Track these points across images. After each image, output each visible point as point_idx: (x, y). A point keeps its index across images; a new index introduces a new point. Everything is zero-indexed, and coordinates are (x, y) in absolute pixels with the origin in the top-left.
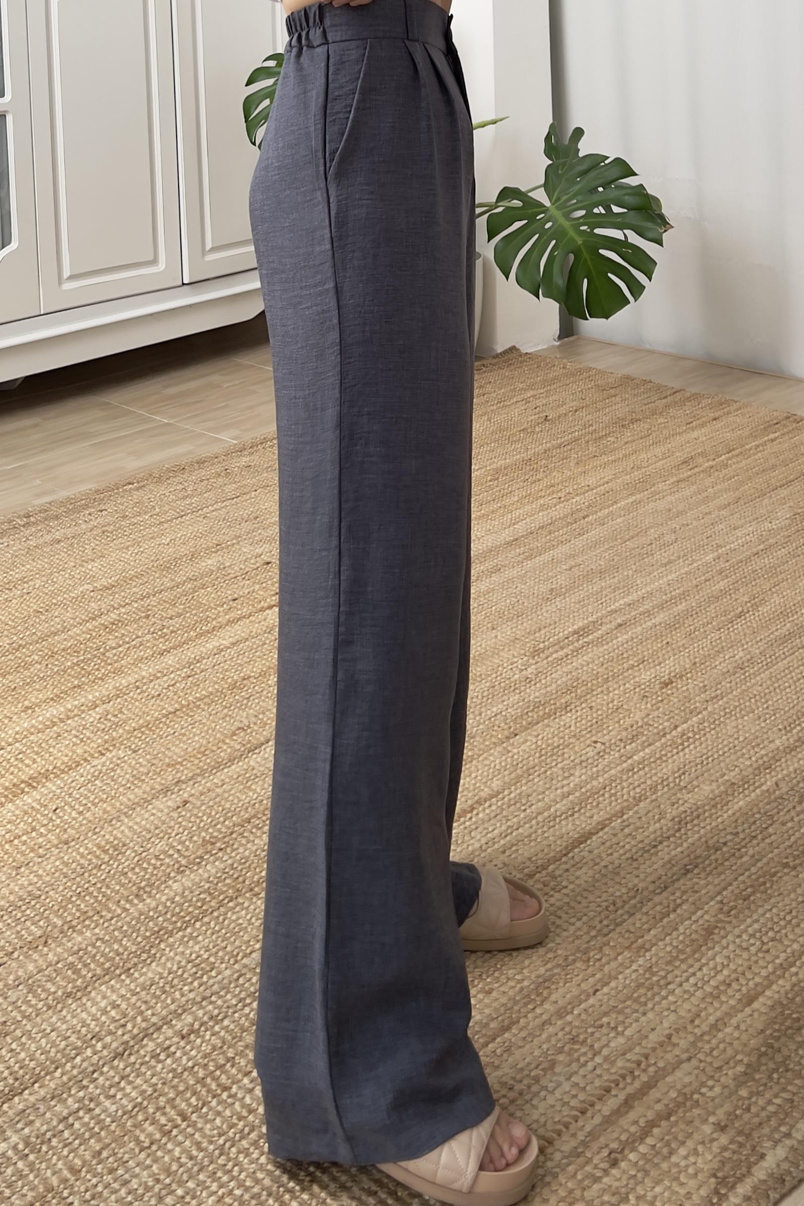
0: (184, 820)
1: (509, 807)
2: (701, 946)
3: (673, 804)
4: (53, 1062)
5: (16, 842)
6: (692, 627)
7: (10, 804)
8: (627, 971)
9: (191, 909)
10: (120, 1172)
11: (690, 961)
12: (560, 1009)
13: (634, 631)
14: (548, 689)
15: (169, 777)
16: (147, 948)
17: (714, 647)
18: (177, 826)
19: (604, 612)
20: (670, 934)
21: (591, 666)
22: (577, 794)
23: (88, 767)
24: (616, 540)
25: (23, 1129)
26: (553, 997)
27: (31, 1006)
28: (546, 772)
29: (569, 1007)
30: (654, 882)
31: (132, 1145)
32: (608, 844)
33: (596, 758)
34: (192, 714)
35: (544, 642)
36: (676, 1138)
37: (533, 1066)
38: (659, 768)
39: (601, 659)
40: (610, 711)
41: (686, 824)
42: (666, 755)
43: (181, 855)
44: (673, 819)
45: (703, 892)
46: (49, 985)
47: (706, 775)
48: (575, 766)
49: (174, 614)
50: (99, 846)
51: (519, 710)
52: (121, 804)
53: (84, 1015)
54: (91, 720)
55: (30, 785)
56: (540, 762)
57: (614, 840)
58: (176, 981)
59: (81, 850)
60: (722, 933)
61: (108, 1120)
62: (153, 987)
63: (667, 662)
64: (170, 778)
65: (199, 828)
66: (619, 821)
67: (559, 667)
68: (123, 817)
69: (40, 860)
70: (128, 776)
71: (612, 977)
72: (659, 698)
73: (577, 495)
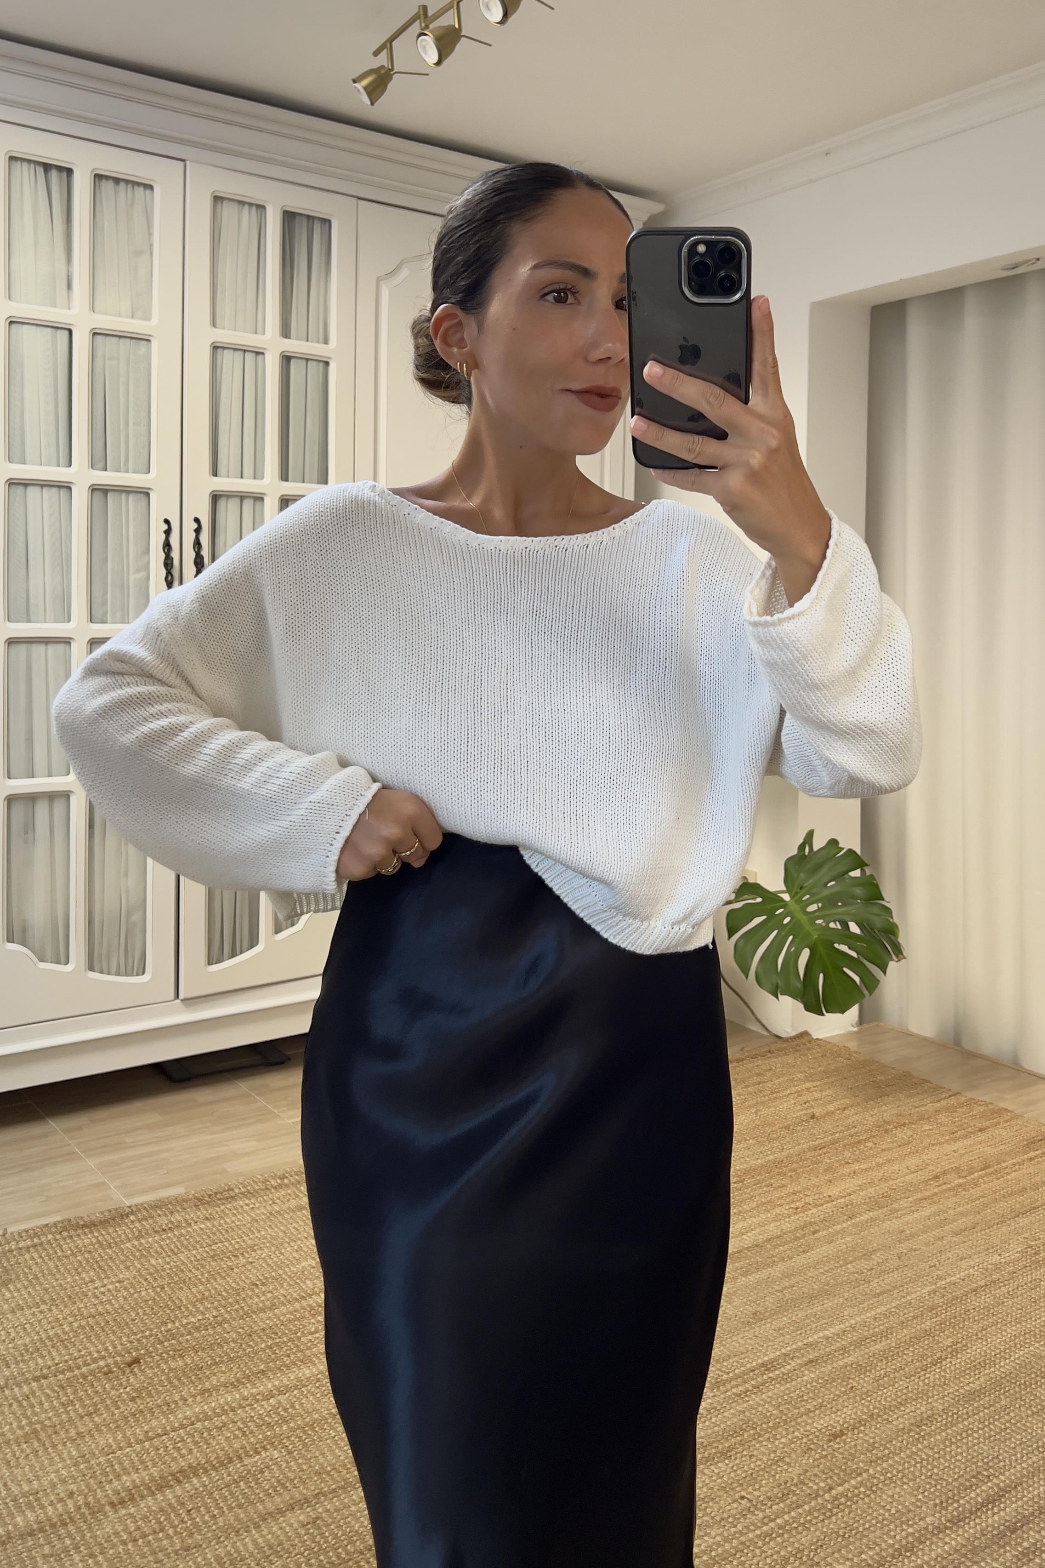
6: (882, 1372)
7: (150, 1498)
13: (823, 1369)
14: (716, 1428)
17: (899, 1397)
19: (800, 1344)
21: (767, 1406)
23: (239, 1465)
35: (729, 1371)
38: (799, 1536)
39: (780, 1400)
40: (769, 1462)
42: (810, 1521)
48: (712, 1526)
54: (261, 1412)
55: (177, 1478)
63: (845, 1410)
64: (313, 1488)
68: (252, 1527)
70: (273, 1480)
72: (824, 1453)
73: (816, 1206)
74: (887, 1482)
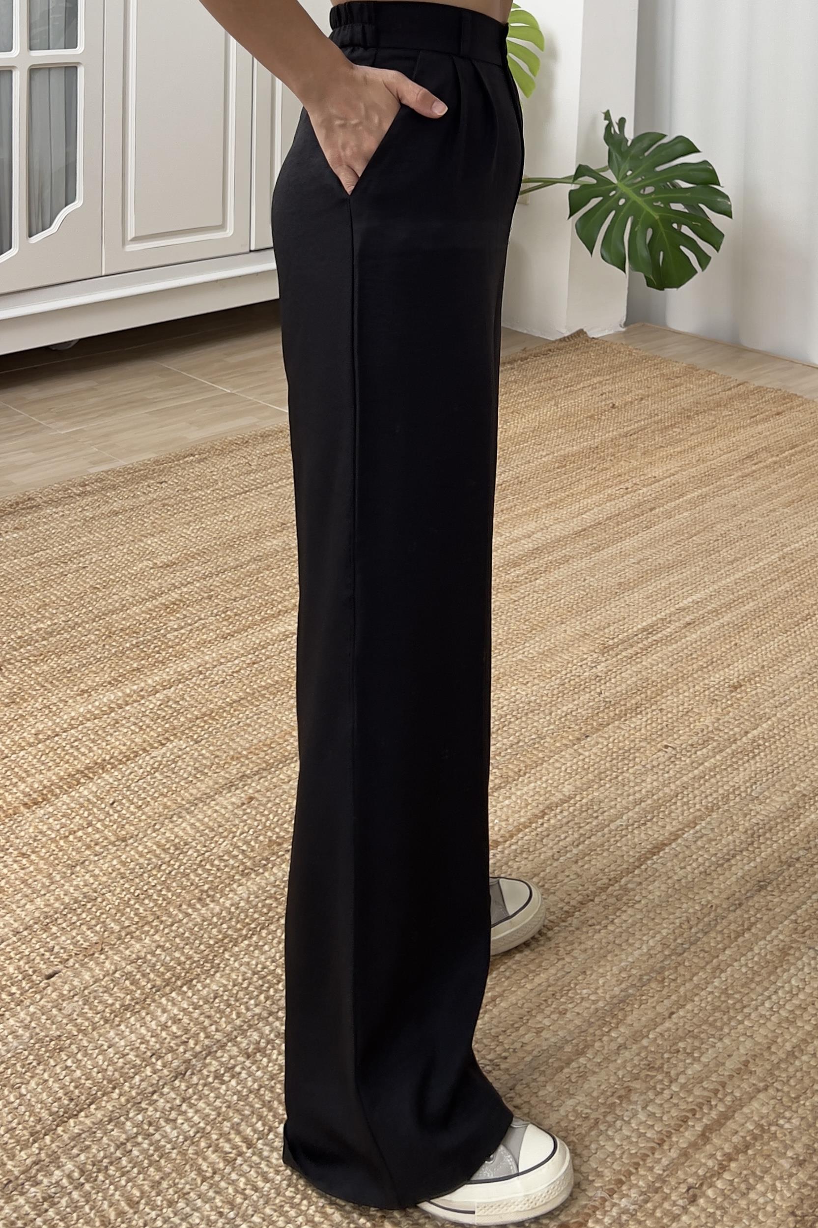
0: (249, 818)
1: (580, 814)
2: (776, 968)
3: (745, 815)
4: (110, 1081)
5: (71, 838)
6: (759, 629)
7: (65, 796)
8: (703, 993)
9: (256, 916)
10: (181, 1205)
11: (766, 984)
12: (636, 1032)
13: (702, 630)
14: (618, 689)
15: (234, 770)
16: (211, 957)
17: (781, 650)
18: (242, 824)
19: (672, 609)
20: (744, 955)
21: (660, 665)
22: (649, 802)
23: (148, 758)
24: (683, 534)
25: (78, 1155)
26: (629, 1020)
27: (87, 1019)
28: (617, 777)
29: (645, 1030)
30: (728, 899)
31: (193, 1175)
32: (681, 856)
33: (667, 763)
34: (258, 703)
35: (613, 639)
36: (754, 1173)
37: (609, 1093)
38: (731, 776)
39: (670, 659)
40: (680, 714)
41: (759, 836)
42: (737, 762)
43: (246, 856)
44: (746, 832)
45: (778, 910)
46: (106, 996)
47: (777, 786)
48: (647, 771)
49: (237, 595)
50: (159, 845)
51: (590, 711)
52: (183, 799)
53: (143, 1031)
54: (151, 706)
55: (86, 776)
56: (612, 766)
57: (687, 853)
58: (241, 994)
59: (140, 848)
60: (797, 954)
61: (169, 1146)
62: (217, 1000)
63: (736, 664)
64: (234, 772)
65: (265, 826)
66: (691, 832)
67: (628, 666)
68: (184, 813)
69: (96, 858)
70: (189, 769)
71: (688, 999)
72: (729, 702)
73: (644, 486)
74: (797, 723)
